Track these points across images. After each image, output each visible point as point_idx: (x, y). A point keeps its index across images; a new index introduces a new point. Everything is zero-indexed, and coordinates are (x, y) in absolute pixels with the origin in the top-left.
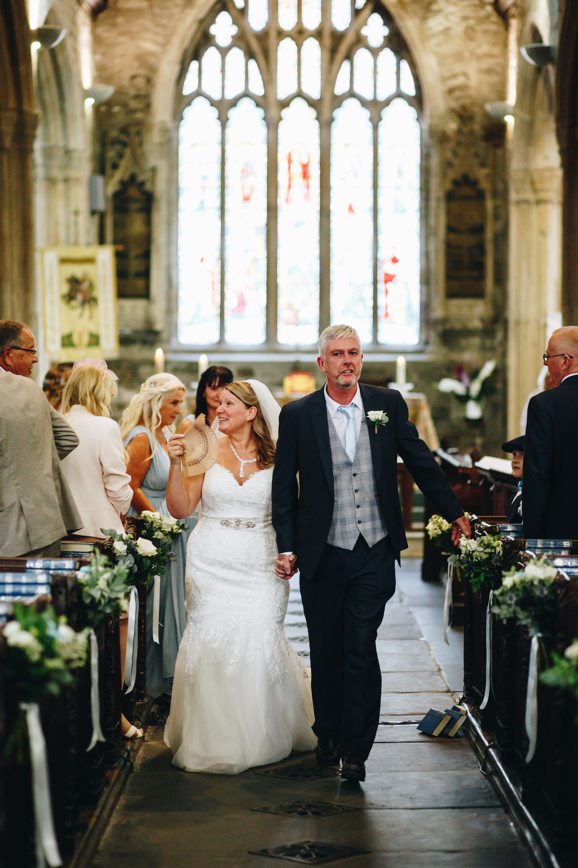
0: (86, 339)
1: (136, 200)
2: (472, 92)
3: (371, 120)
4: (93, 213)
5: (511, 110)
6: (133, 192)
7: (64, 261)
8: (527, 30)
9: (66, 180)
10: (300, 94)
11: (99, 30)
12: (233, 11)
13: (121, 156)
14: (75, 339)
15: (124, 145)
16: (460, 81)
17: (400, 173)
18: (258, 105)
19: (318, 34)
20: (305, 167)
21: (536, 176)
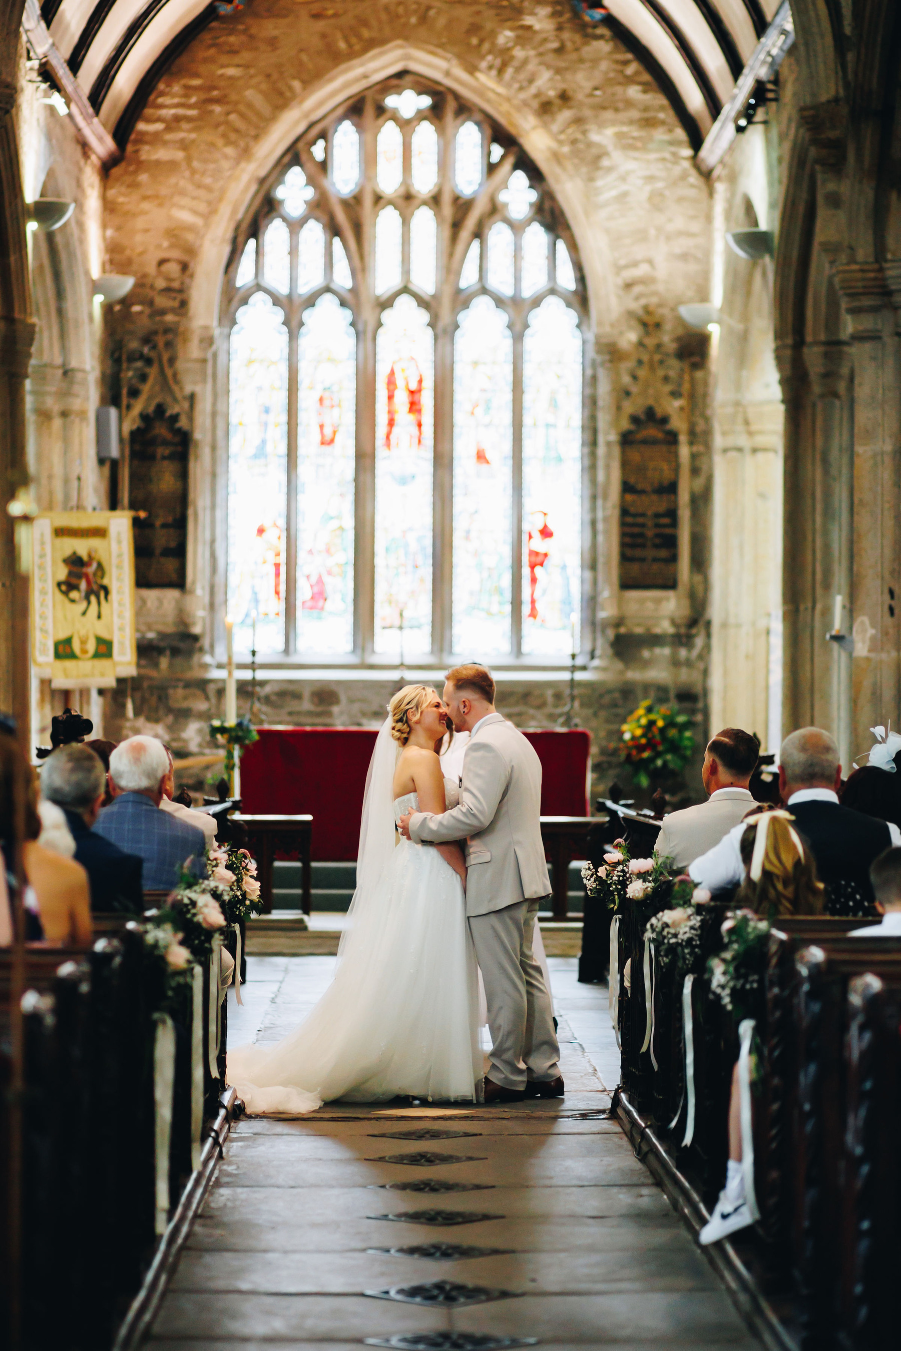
0: (91, 647)
1: (165, 443)
2: (660, 287)
3: (510, 327)
4: (101, 461)
5: (715, 315)
6: (161, 430)
7: (60, 532)
8: (739, 202)
9: (64, 414)
10: (406, 289)
11: (111, 193)
12: (309, 165)
13: (143, 378)
14: (76, 646)
15: (149, 362)
16: (642, 270)
17: (554, 404)
18: (343, 304)
19: (435, 201)
20: (414, 395)
21: (751, 413)
